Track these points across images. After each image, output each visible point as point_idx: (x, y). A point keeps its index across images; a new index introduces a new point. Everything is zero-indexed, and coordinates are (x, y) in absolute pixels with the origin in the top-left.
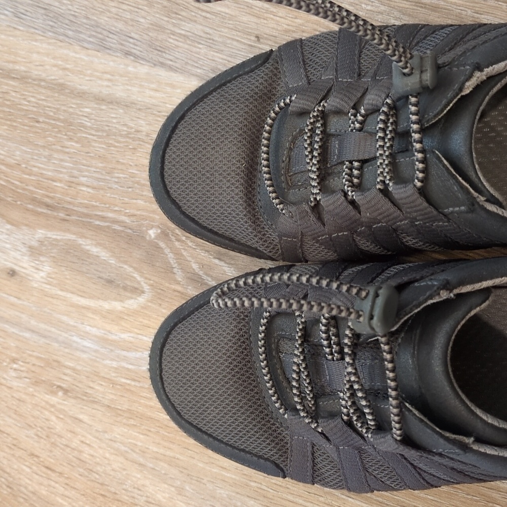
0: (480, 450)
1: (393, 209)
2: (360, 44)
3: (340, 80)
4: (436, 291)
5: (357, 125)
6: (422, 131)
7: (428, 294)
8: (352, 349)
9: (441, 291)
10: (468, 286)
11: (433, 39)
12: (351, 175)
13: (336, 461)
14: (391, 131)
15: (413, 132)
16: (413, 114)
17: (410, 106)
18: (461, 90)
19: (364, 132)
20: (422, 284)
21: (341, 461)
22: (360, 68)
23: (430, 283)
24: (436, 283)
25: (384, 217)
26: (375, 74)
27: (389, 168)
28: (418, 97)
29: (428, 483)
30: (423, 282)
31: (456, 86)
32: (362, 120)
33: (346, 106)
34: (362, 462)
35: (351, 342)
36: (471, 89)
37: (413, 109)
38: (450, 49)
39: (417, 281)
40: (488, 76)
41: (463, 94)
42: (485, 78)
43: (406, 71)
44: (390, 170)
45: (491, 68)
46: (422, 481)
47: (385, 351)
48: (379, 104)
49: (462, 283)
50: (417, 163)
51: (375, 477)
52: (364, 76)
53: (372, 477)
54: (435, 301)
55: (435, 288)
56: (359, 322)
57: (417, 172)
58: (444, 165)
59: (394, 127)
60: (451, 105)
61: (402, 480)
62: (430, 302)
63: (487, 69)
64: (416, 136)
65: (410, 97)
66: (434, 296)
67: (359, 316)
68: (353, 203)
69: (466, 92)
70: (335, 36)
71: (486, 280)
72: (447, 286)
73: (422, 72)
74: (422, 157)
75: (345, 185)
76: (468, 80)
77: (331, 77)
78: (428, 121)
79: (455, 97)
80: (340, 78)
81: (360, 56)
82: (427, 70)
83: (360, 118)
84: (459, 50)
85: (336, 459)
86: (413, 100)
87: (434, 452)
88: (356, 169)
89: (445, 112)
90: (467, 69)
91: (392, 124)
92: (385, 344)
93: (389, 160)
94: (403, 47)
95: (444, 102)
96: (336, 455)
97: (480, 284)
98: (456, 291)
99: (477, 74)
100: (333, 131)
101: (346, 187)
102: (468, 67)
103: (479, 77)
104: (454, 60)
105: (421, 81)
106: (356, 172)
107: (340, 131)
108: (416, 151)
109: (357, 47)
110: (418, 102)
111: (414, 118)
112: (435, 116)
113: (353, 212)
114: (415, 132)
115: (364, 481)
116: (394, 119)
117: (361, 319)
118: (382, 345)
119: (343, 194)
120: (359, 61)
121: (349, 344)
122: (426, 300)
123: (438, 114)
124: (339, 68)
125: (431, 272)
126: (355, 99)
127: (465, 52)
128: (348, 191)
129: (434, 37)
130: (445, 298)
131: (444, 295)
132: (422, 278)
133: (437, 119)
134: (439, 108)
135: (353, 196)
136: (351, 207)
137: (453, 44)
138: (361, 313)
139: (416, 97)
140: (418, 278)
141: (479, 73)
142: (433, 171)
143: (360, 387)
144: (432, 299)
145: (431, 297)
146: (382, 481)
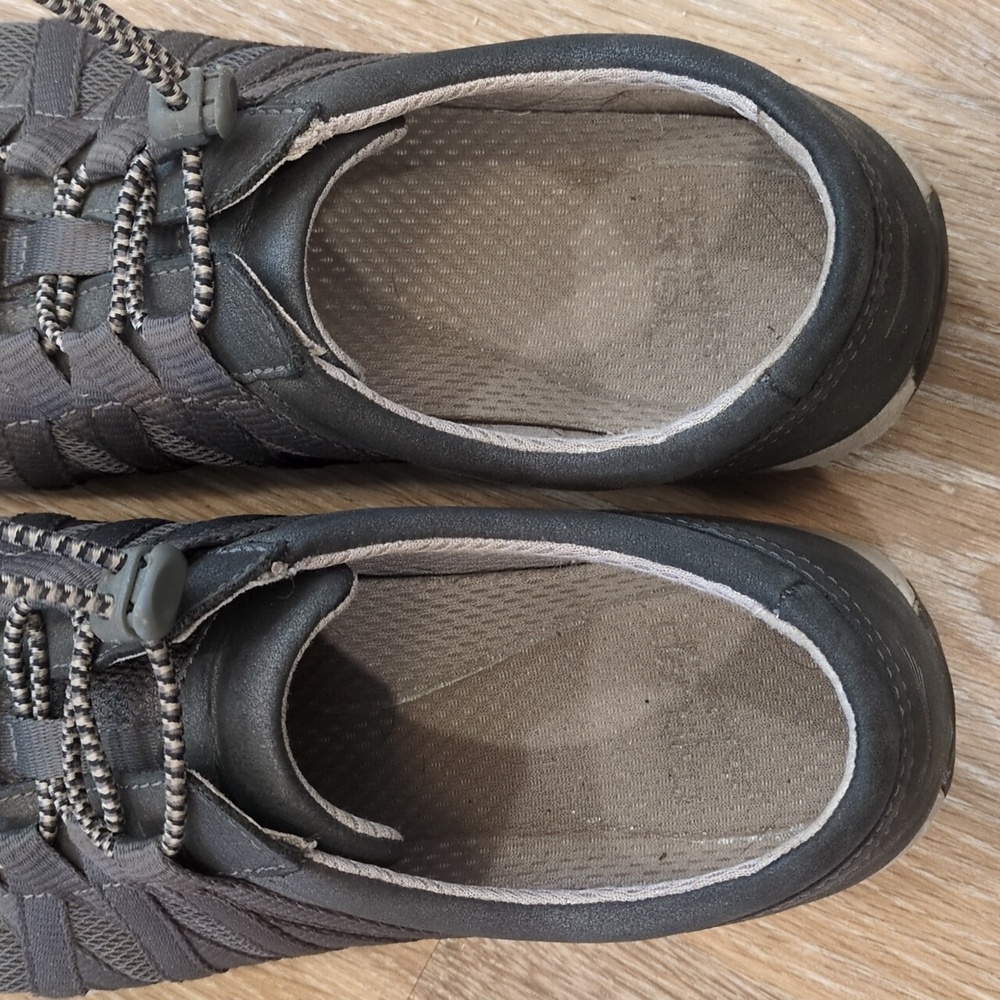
0: (326, 863)
1: (139, 371)
2: (83, 51)
3: (38, 112)
4: (263, 564)
5: (71, 202)
6: (208, 221)
7: (247, 569)
8: (88, 680)
9: (274, 564)
10: (322, 557)
11: (229, 61)
12: (53, 297)
13: (14, 928)
14: (145, 213)
15: (191, 222)
16: (191, 187)
17: (185, 172)
18: (286, 150)
19: (86, 219)
20: (233, 551)
21: (24, 927)
22: (80, 96)
23: (249, 549)
24: (261, 549)
25: (120, 389)
26: (113, 108)
27: (137, 283)
28: (201, 153)
29: (203, 961)
30: (235, 547)
31: (277, 143)
32: (80, 193)
33: (50, 165)
34: (70, 927)
35: (88, 666)
36: (304, 152)
37: (191, 177)
38: (263, 80)
39: (221, 544)
40: (336, 132)
41: (291, 158)
42: (330, 135)
43: (172, 99)
44: (138, 287)
45: (342, 118)
46: (191, 956)
47: (160, 678)
48: (121, 164)
49: (312, 550)
50: (197, 283)
51: (94, 956)
52: (88, 111)
53: (89, 957)
54: (260, 583)
55: (262, 558)
56: (104, 618)
57: (197, 301)
58: (251, 281)
59: (152, 205)
60: (266, 176)
61: (152, 958)
62: (253, 584)
63: (335, 119)
64: (197, 231)
65: (184, 154)
66: (261, 573)
67: (105, 606)
68: (56, 357)
69: (295, 155)
70: (31, 31)
71: (355, 547)
72: (284, 555)
73: (204, 104)
74: (208, 273)
75: (40, 315)
76: (300, 133)
77: (19, 106)
78: (220, 204)
79: (275, 162)
80: (40, 109)
81: (82, 75)
82: (213, 101)
83: (76, 188)
84: (281, 81)
85: (14, 923)
86: (190, 159)
87: (233, 878)
88: (65, 289)
89: (255, 188)
90: (299, 114)
91: (148, 198)
92: (161, 664)
93: (139, 267)
94: (167, 54)
95: (254, 169)
96: (16, 913)
97: (344, 553)
98: (301, 566)
99: (317, 125)
100: (17, 212)
101: (41, 320)
102: (300, 110)
103: (320, 131)
104: (271, 95)
105: (202, 122)
106: (63, 296)
107: (33, 213)
108: (196, 259)
109: (77, 57)
110: (200, 164)
111: (192, 195)
112: (235, 195)
113: (56, 377)
114: (195, 223)
115: (71, 967)
116: (153, 190)
117: (109, 612)
118: (155, 667)
119: (36, 336)
120: (80, 84)
121: (83, 669)
122: (245, 581)
123: (241, 191)
124: (36, 91)
125: (248, 530)
126: (68, 151)
127: (293, 84)
128: (45, 327)
129: (231, 59)
130: (280, 577)
131: (279, 572)
132: (231, 540)
133: (238, 201)
134: (243, 181)
135: (54, 339)
136: (51, 365)
137: (268, 71)
138: (108, 599)
139: (196, 154)
140: (223, 538)
141: (322, 123)
142: (227, 296)
143: (101, 758)
144: (255, 579)
145: (254, 576)
146: (108, 966)
